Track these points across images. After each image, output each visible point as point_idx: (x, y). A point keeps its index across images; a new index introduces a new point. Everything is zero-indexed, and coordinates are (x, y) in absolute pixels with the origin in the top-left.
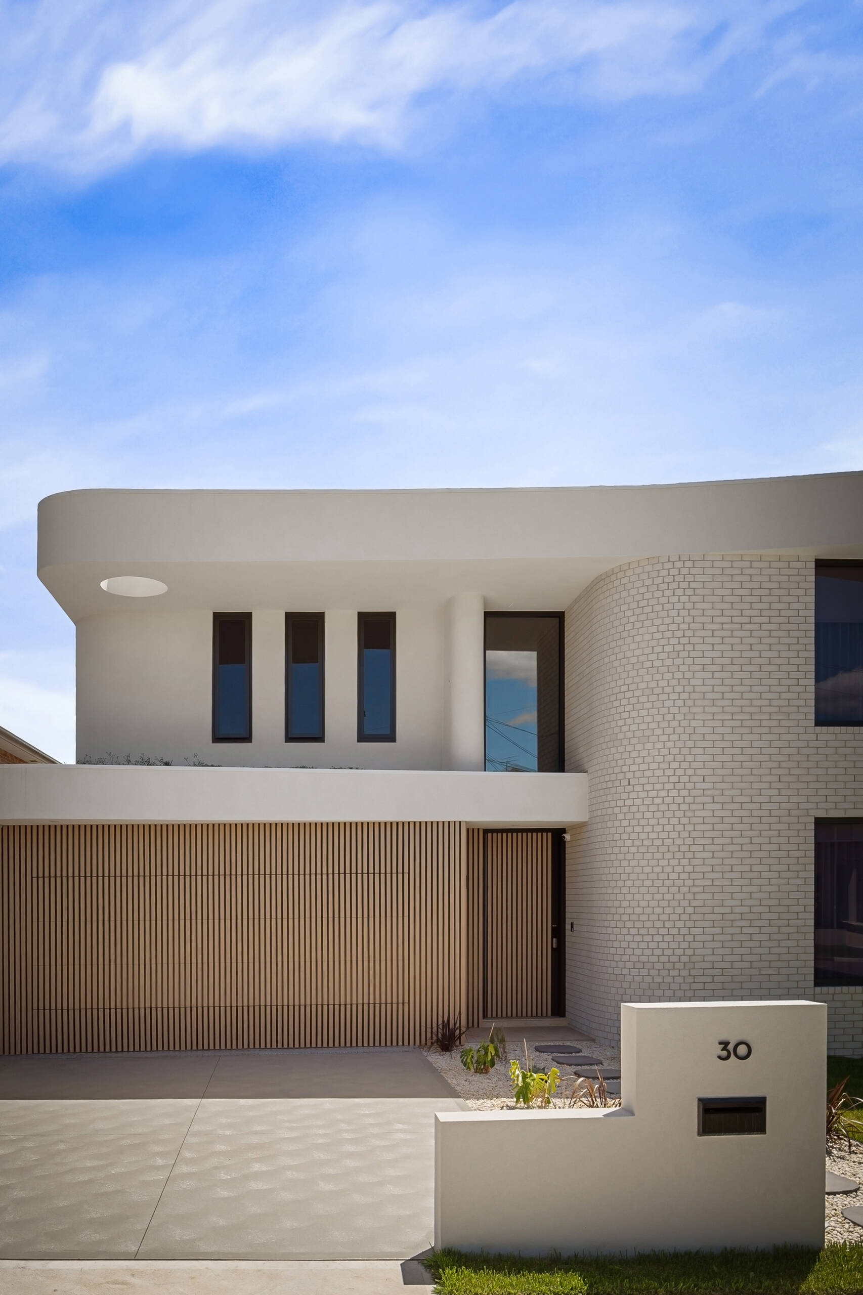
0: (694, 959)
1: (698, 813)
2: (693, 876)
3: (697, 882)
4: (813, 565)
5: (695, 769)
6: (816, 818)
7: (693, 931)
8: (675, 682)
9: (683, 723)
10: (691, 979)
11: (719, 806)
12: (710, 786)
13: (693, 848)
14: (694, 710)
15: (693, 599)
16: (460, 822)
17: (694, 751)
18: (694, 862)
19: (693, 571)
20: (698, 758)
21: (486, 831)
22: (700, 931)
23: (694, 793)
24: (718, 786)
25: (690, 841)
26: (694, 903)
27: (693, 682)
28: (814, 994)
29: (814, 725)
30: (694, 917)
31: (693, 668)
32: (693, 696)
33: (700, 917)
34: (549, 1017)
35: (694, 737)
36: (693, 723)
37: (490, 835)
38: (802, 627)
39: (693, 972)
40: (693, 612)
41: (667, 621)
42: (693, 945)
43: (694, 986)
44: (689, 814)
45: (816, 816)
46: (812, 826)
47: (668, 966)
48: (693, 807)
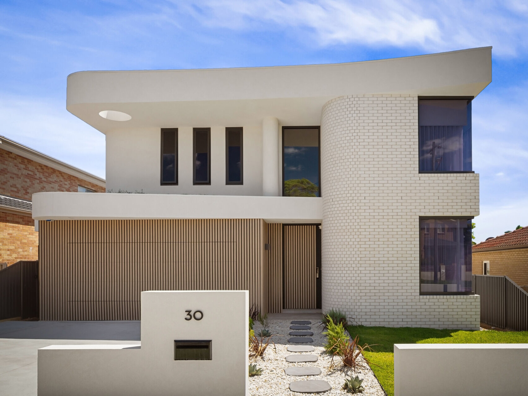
0: (360, 282)
1: (362, 214)
2: (360, 243)
3: (362, 246)
4: (417, 99)
5: (360, 193)
6: (420, 217)
7: (360, 269)
8: (350, 154)
9: (355, 172)
10: (359, 291)
11: (372, 211)
12: (368, 201)
13: (360, 230)
14: (359, 166)
15: (359, 115)
16: (260, 219)
17: (360, 185)
18: (360, 236)
19: (359, 102)
20: (362, 188)
21: (284, 225)
22: (364, 269)
23: (360, 204)
24: (372, 201)
25: (358, 227)
26: (361, 256)
27: (359, 153)
28: (420, 299)
29: (418, 173)
30: (360, 262)
31: (359, 147)
32: (359, 160)
33: (364, 262)
34: (315, 309)
35: (360, 179)
36: (360, 172)
37: (285, 226)
38: (412, 127)
39: (360, 288)
40: (359, 121)
41: (347, 125)
42: (360, 275)
43: (361, 294)
44: (357, 214)
45: (420, 216)
46: (418, 220)
47: (349, 285)
48: (360, 211)
